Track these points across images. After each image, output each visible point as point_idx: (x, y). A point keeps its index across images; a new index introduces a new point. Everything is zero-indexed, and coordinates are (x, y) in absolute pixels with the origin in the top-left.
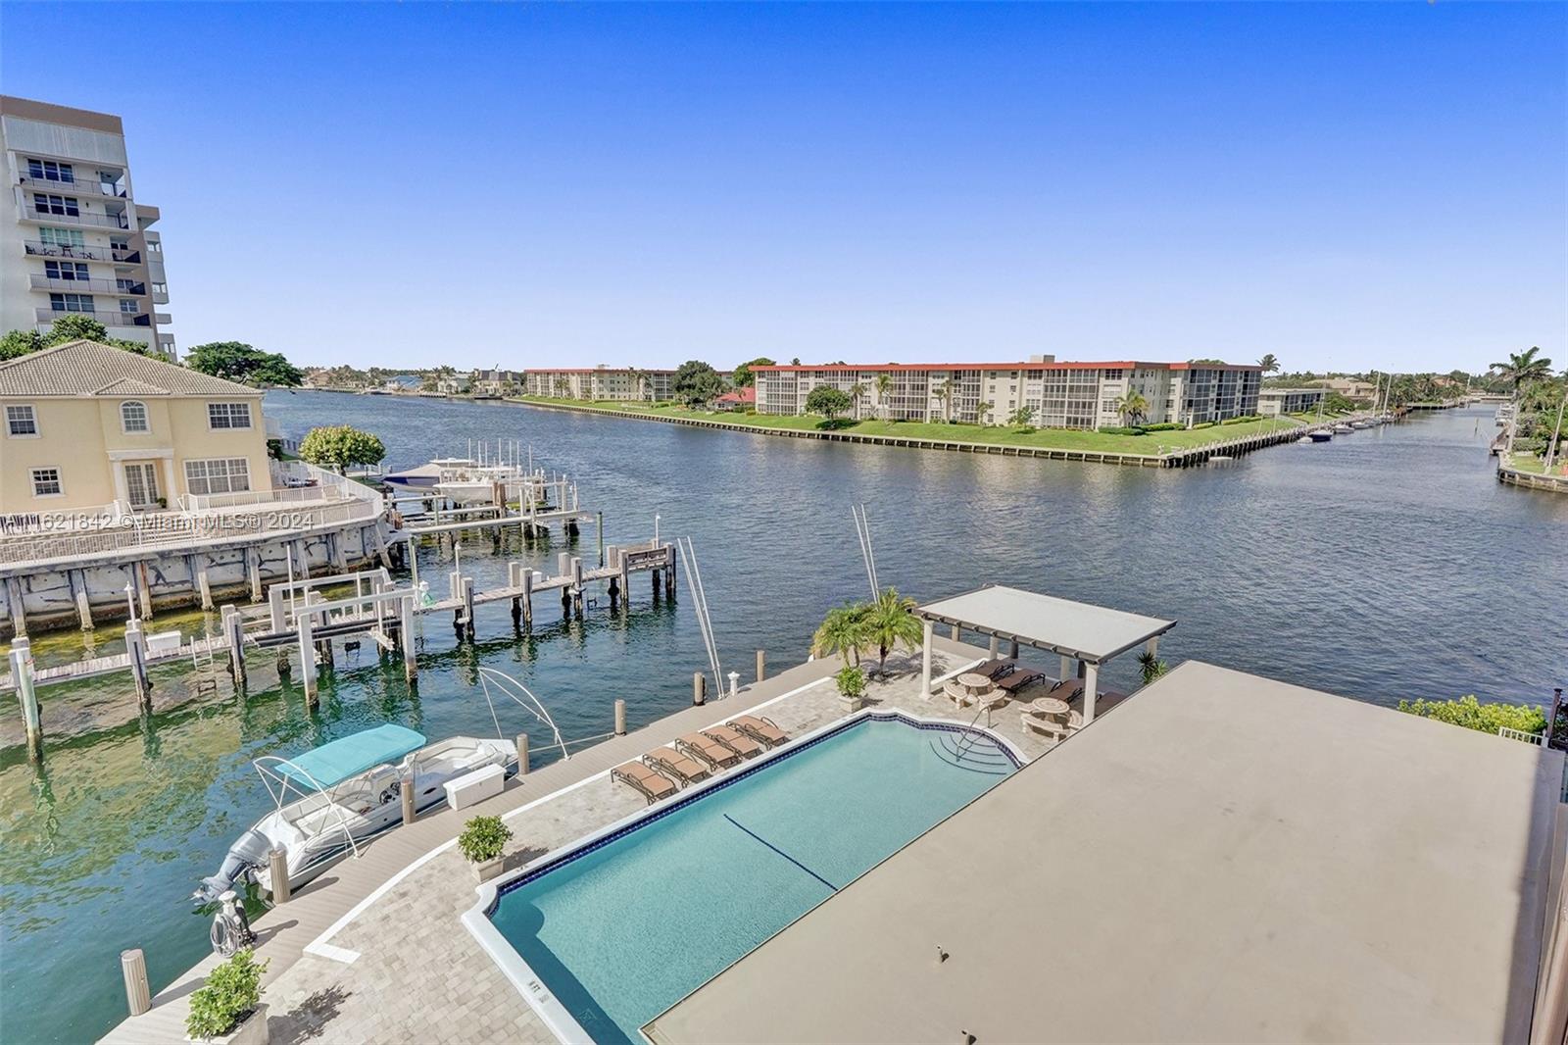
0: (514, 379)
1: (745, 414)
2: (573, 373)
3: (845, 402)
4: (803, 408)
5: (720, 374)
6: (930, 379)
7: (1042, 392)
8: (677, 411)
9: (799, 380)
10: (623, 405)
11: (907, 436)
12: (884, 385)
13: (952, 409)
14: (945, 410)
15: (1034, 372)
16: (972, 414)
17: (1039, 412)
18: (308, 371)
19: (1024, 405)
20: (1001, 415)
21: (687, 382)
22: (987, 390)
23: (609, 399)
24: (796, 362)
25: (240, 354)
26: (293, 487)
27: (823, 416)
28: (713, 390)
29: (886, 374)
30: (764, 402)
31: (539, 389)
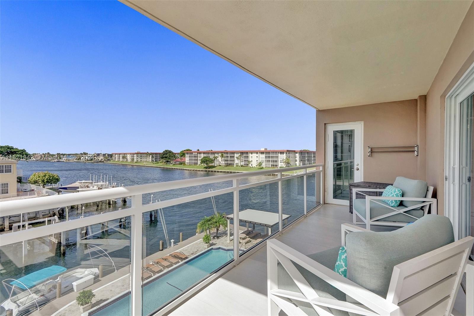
0: (108, 156)
1: (182, 165)
2: (128, 154)
3: (212, 161)
4: (200, 163)
5: (175, 154)
6: (235, 154)
7: (265, 158)
8: (161, 164)
9: (199, 155)
10: (144, 163)
11: (229, 170)
12: (222, 156)
13: (241, 163)
14: (239, 163)
15: (262, 153)
16: (247, 164)
17: (264, 163)
18: (34, 154)
19: (260, 161)
20: (254, 164)
21: (165, 156)
22: (250, 157)
23: (140, 161)
24: (198, 150)
25: (9, 149)
26: (25, 192)
27: (206, 165)
28: (173, 158)
29: (223, 153)
30: (188, 161)
31: (117, 159)
